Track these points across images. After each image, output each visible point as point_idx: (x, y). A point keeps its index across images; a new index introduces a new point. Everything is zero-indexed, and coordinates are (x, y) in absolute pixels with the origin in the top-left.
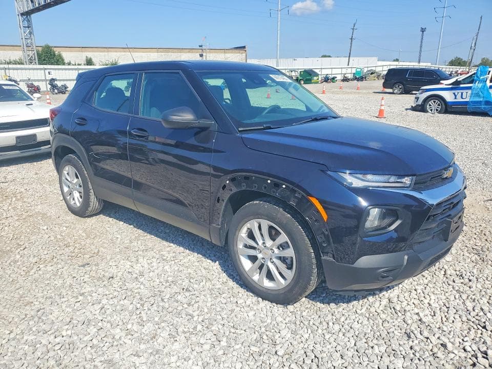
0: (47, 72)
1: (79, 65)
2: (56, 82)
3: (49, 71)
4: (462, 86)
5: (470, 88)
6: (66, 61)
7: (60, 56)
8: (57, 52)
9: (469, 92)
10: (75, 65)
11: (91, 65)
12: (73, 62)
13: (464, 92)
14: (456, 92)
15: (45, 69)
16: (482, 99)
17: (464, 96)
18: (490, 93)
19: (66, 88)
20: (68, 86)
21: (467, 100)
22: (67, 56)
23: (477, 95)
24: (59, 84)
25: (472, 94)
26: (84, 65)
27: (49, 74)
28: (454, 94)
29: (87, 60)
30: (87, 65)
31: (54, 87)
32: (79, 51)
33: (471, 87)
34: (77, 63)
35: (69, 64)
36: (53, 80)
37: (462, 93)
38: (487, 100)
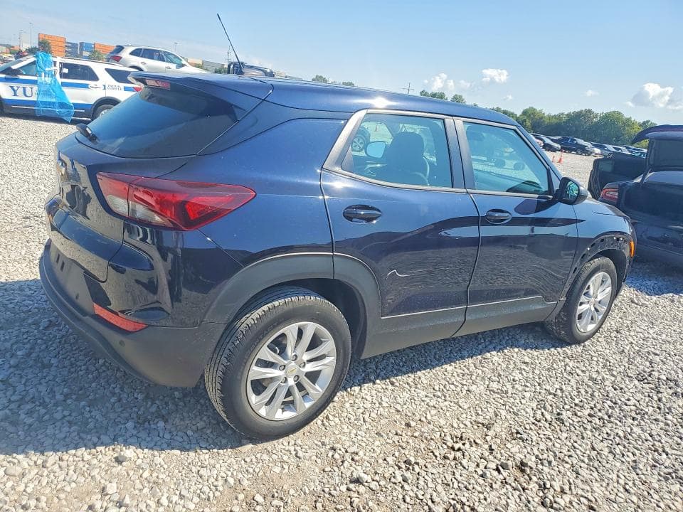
4: (21, 77)
5: (34, 82)
9: (35, 88)
13: (28, 87)
14: (15, 85)
16: (54, 100)
17: (28, 93)
18: (63, 91)
21: (34, 98)
23: (47, 93)
25: (39, 91)
28: (12, 87)
33: (37, 81)
37: (24, 89)
38: (62, 101)
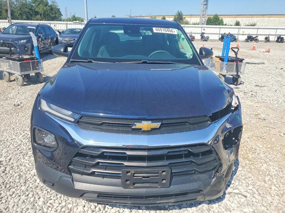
0: (203, 29)
1: (231, 25)
2: (204, 35)
3: (204, 28)
6: (224, 23)
7: (222, 20)
8: (220, 18)
10: (229, 25)
11: (238, 26)
12: (228, 24)
15: (202, 27)
19: (208, 38)
20: (210, 37)
22: (226, 20)
24: (205, 35)
26: (234, 25)
27: (204, 30)
29: (236, 23)
30: (236, 25)
31: (202, 37)
32: (234, 18)
34: (230, 24)
35: (226, 25)
36: (203, 33)
